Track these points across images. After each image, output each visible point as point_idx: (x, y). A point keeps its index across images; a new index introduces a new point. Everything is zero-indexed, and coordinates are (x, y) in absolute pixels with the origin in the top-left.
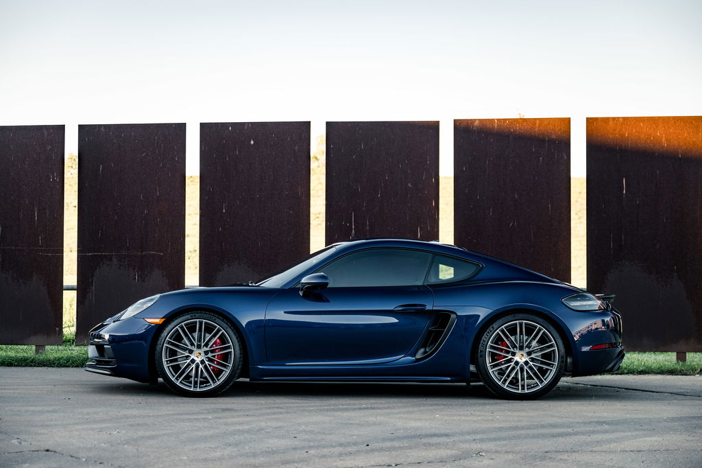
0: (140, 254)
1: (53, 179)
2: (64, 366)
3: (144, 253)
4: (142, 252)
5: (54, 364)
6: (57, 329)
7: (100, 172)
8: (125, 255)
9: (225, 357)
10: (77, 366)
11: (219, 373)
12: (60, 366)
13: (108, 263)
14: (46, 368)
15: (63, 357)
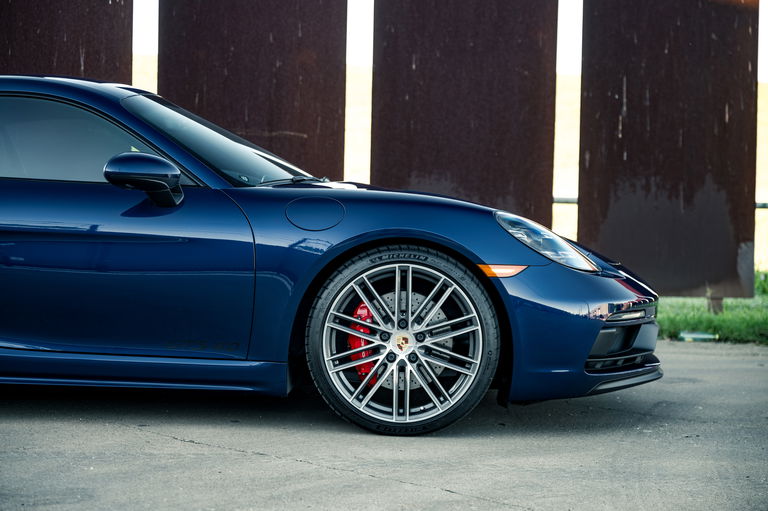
0: (266, 134)
3: (274, 134)
4: (271, 131)
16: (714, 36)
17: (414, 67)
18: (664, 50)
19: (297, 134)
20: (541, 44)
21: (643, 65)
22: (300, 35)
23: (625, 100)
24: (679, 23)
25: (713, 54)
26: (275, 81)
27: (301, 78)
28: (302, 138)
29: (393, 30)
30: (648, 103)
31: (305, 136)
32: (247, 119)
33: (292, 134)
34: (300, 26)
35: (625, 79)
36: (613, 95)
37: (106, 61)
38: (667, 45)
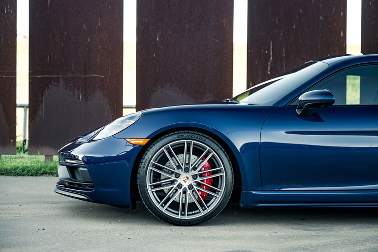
0: (83, 76)
1: (7, 11)
2: (20, 175)
3: (87, 76)
4: (85, 75)
5: (11, 173)
6: (12, 141)
7: (49, 5)
8: (71, 77)
9: (215, 182)
10: (32, 175)
11: (208, 199)
12: (17, 174)
13: (56, 84)
14: (4, 176)
15: (18, 167)
16: (321, 18)
17: (158, 39)
18: (293, 26)
19: (99, 76)
20: (224, 25)
21: (281, 34)
22: (99, 25)
23: (271, 54)
24: (301, 12)
25: (320, 27)
26: (87, 49)
27: (100, 47)
28: (101, 77)
29: (146, 21)
30: (284, 55)
31: (103, 77)
32: (73, 68)
33: (96, 76)
34: (99, 20)
35: (271, 43)
36: (265, 51)
37: (4, 42)
38: (295, 24)
